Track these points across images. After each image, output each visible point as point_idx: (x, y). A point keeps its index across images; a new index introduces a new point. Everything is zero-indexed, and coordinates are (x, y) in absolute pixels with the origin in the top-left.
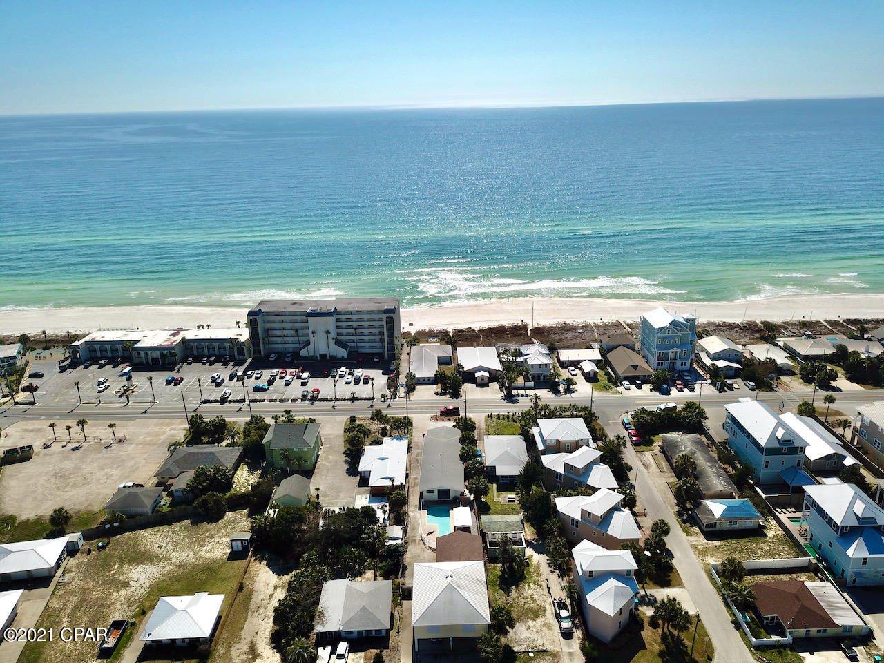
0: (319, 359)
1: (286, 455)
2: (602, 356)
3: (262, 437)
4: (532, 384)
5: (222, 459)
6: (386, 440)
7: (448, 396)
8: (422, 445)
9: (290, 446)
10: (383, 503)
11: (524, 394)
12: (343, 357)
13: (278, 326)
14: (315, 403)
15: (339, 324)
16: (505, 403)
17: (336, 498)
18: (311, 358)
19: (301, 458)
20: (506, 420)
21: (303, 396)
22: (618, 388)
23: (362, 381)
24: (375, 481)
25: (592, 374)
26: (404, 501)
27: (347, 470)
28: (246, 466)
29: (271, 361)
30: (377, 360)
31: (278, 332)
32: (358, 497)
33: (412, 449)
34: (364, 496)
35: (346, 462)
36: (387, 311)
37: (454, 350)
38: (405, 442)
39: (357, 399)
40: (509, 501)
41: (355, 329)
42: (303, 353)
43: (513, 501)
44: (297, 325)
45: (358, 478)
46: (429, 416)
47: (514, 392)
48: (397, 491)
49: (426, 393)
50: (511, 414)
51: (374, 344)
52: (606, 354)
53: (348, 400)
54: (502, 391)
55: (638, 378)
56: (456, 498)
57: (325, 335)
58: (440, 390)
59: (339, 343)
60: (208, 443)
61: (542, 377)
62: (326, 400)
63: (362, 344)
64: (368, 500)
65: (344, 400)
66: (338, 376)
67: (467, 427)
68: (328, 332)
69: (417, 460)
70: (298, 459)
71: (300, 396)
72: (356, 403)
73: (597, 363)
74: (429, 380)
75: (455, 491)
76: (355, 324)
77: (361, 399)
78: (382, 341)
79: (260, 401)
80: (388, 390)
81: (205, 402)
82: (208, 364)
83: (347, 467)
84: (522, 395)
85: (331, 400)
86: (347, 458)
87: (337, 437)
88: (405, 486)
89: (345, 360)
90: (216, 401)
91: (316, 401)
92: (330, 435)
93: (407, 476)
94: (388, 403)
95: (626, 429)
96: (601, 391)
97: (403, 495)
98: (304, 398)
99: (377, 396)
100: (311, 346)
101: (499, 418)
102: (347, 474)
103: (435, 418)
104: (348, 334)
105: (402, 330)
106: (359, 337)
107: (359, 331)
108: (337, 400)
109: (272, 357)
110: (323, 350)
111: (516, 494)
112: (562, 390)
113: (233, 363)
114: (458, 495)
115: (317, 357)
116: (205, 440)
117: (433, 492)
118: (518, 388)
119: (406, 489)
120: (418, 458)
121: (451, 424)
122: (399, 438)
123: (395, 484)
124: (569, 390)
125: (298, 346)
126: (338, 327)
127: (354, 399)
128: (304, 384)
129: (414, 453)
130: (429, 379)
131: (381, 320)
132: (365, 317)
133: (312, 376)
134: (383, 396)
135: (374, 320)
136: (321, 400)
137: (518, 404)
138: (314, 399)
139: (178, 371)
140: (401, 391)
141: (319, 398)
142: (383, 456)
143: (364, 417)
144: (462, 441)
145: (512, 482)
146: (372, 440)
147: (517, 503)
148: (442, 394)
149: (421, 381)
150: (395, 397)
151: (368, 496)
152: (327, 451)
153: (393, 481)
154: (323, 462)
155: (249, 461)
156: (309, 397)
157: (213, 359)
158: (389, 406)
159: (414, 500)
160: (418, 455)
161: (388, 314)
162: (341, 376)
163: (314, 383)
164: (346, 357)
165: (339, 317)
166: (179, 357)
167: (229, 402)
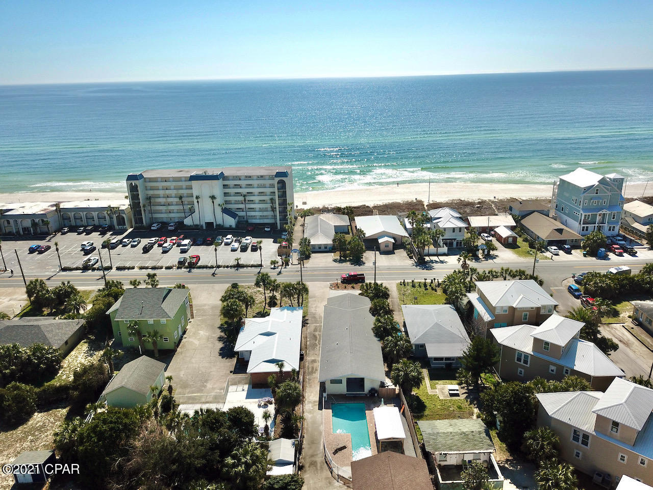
0: (204, 228)
1: (137, 330)
2: (516, 222)
3: (109, 305)
4: (445, 249)
5: (49, 335)
6: (274, 311)
7: (348, 263)
8: (320, 317)
9: (143, 317)
10: (267, 399)
11: (438, 260)
12: (231, 226)
13: (161, 192)
14: (193, 270)
15: (227, 190)
16: (418, 270)
17: (200, 391)
18: (197, 227)
19: (156, 333)
20: (423, 288)
21: (180, 263)
22: (544, 254)
23: (250, 249)
24: (256, 366)
25: (510, 240)
26: (296, 399)
27: (222, 349)
28: (86, 345)
29: (154, 230)
30: (269, 229)
31: (162, 200)
32: (232, 388)
33: (308, 322)
34: (240, 388)
35: (220, 339)
36: (279, 174)
37: (352, 220)
38: (299, 314)
39: (243, 266)
40: (452, 395)
41: (245, 196)
42: (188, 221)
43: (457, 395)
44: (181, 192)
45: (235, 360)
46: (328, 283)
47: (427, 258)
48: (287, 382)
49: (322, 261)
50: (429, 281)
51: (265, 214)
52: (520, 220)
53: (231, 267)
54: (411, 258)
55: (564, 242)
56: (373, 391)
57: (210, 200)
58: (339, 258)
59: (226, 211)
60: (49, 315)
61: (455, 243)
62: (206, 267)
63: (253, 214)
64: (245, 393)
65: (227, 267)
66: (223, 244)
67: (378, 294)
68: (213, 197)
69: (315, 336)
70: (152, 333)
71: (176, 263)
72: (241, 270)
73: (512, 228)
74: (326, 248)
75: (372, 381)
76: (244, 191)
77: (247, 266)
78: (273, 209)
79: (129, 268)
80: (279, 258)
81: (64, 269)
82: (85, 233)
83: (220, 345)
84: (436, 262)
85: (212, 267)
86: (223, 334)
87: (214, 307)
88: (298, 372)
89: (233, 229)
90: (77, 269)
91: (194, 268)
92: (205, 305)
93: (302, 358)
94: (279, 270)
95: (577, 297)
96: (526, 256)
97: (296, 388)
98: (181, 264)
99: (266, 263)
100: (196, 215)
101: (413, 286)
102: (220, 354)
103: (337, 286)
104: (237, 202)
105: (295, 208)
106: (248, 206)
107: (248, 198)
108: (219, 267)
109: (155, 227)
110: (209, 218)
111: (459, 384)
112: (480, 256)
113: (111, 233)
114: (376, 386)
115: (202, 226)
116: (46, 311)
117: (340, 382)
118: (429, 255)
119: (301, 377)
120: (317, 333)
121: (357, 292)
122: (291, 307)
123: (285, 369)
124: (488, 256)
125: (183, 215)
126: (226, 194)
127: (238, 266)
128: (183, 252)
129: (311, 327)
130: (326, 246)
131: (272, 186)
132: (255, 183)
133: (195, 243)
134: (273, 263)
135: (264, 186)
136: (200, 267)
137: (434, 271)
138: (192, 266)
139: (49, 241)
140: (295, 258)
141: (198, 265)
142: (269, 330)
143: (248, 285)
144: (374, 311)
145: (449, 366)
146: (257, 311)
147: (463, 397)
148: (341, 261)
149: (317, 249)
150: (287, 264)
151: (246, 387)
152: (198, 325)
153: (281, 366)
154: (191, 340)
155: (93, 338)
156: (187, 264)
157: (89, 228)
158: (280, 273)
159: (312, 395)
160: (315, 330)
161: (280, 179)
162: (227, 244)
163: (194, 251)
164: (234, 226)
165: (226, 183)
166: (52, 226)
167: (94, 270)
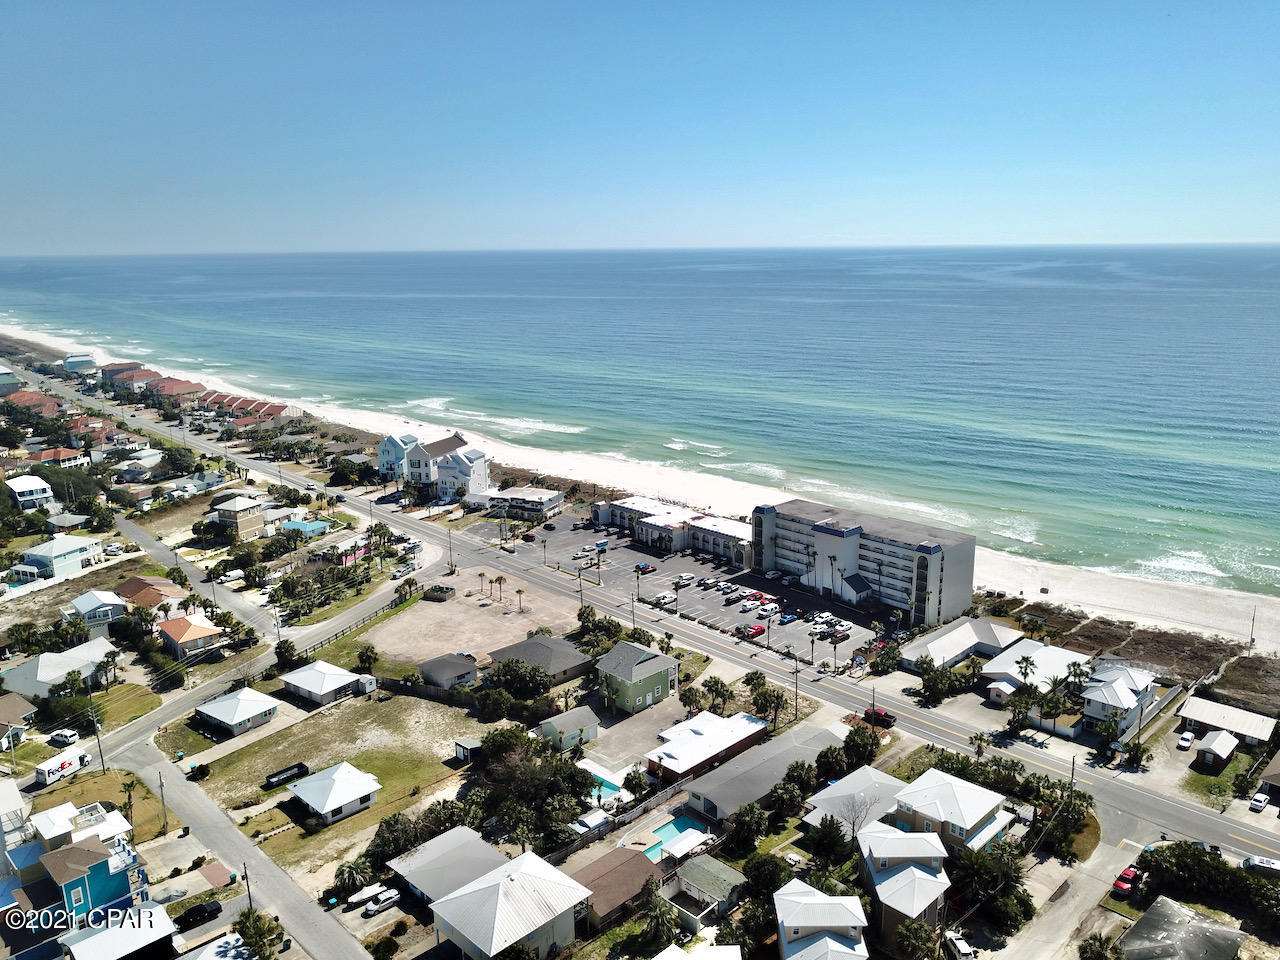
0: (822, 593)
4: (1071, 731)
5: (553, 661)
6: (738, 715)
7: (918, 699)
9: (615, 673)
12: (847, 600)
13: (792, 535)
14: (742, 643)
15: (863, 552)
18: (812, 589)
21: (737, 629)
25: (1209, 758)
28: (581, 681)
29: (765, 579)
30: (894, 619)
31: (790, 544)
36: (921, 549)
39: (792, 657)
41: (881, 565)
42: (804, 579)
46: (848, 713)
47: (1025, 732)
49: (893, 684)
53: (781, 654)
54: (1007, 724)
56: (721, 821)
57: (830, 561)
58: (916, 687)
59: (857, 579)
62: (758, 644)
63: (890, 591)
65: (777, 652)
66: (813, 621)
68: (833, 558)
72: (786, 661)
73: (1257, 744)
76: (883, 558)
77: (796, 659)
78: (909, 592)
79: (691, 619)
81: (640, 600)
82: (701, 561)
85: (763, 646)
89: (853, 606)
90: (649, 603)
91: (747, 641)
94: (824, 676)
98: (736, 632)
100: (815, 574)
103: (849, 719)
104: (874, 571)
106: (887, 580)
107: (884, 569)
108: (769, 648)
109: (768, 576)
110: (827, 583)
113: (725, 569)
117: (699, 798)
118: (1041, 730)
125: (801, 569)
126: (861, 557)
127: (788, 655)
131: (913, 560)
132: (901, 552)
134: (824, 665)
135: (910, 560)
136: (752, 642)
138: (745, 638)
139: (663, 561)
141: (755, 639)
148: (913, 693)
150: (841, 674)
154: (655, 711)
157: (709, 557)
158: (818, 680)
161: (921, 554)
164: (855, 602)
165: (864, 542)
166: (676, 543)
167: (661, 609)
